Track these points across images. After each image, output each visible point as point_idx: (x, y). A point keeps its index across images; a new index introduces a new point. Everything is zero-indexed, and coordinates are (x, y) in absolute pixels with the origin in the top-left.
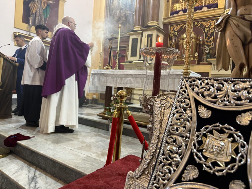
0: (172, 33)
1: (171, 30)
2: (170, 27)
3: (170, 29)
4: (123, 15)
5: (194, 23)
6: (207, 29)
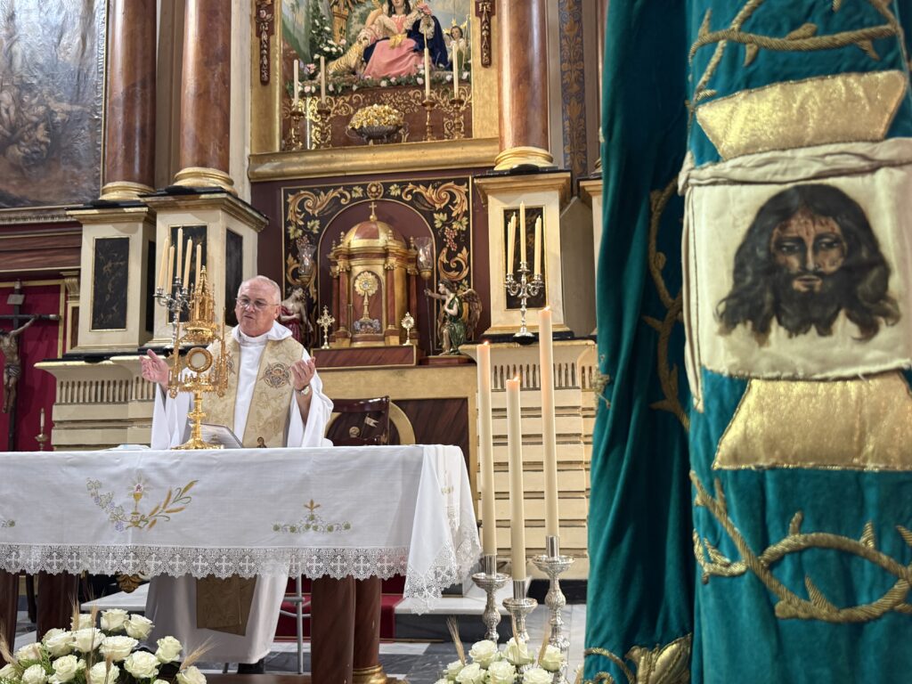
0: (296, 223)
1: (291, 208)
2: (286, 197)
3: (287, 205)
4: (35, 119)
5: (386, 186)
6: (440, 218)
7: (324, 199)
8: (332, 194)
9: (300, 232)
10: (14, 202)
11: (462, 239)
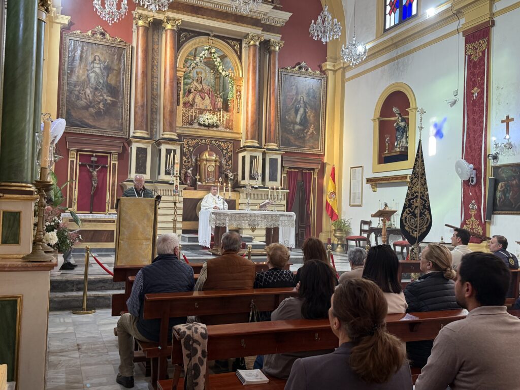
0: (186, 147)
1: (185, 143)
5: (211, 141)
6: (225, 151)
7: (194, 142)
8: (196, 141)
9: (187, 150)
10: (91, 127)
11: (230, 158)
